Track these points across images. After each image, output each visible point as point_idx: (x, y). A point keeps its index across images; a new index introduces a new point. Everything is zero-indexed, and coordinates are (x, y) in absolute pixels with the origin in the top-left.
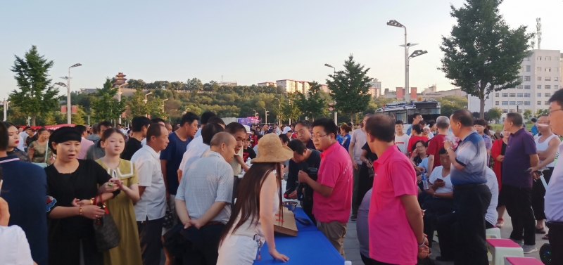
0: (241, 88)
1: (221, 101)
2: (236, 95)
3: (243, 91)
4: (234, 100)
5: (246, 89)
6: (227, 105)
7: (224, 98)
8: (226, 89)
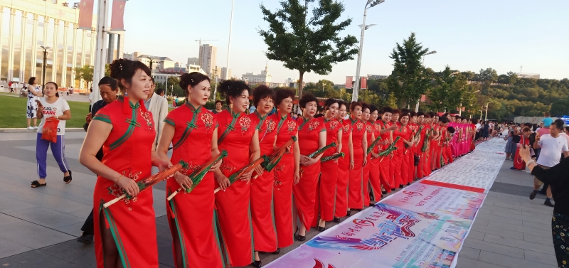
0: (547, 81)
1: (520, 96)
2: (542, 90)
3: (549, 86)
4: (537, 95)
5: (554, 83)
6: (528, 101)
7: (524, 93)
8: (527, 82)
